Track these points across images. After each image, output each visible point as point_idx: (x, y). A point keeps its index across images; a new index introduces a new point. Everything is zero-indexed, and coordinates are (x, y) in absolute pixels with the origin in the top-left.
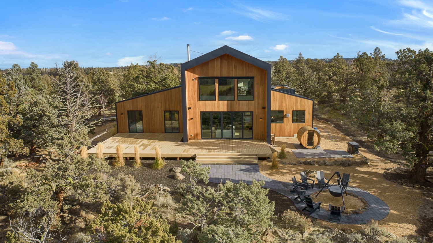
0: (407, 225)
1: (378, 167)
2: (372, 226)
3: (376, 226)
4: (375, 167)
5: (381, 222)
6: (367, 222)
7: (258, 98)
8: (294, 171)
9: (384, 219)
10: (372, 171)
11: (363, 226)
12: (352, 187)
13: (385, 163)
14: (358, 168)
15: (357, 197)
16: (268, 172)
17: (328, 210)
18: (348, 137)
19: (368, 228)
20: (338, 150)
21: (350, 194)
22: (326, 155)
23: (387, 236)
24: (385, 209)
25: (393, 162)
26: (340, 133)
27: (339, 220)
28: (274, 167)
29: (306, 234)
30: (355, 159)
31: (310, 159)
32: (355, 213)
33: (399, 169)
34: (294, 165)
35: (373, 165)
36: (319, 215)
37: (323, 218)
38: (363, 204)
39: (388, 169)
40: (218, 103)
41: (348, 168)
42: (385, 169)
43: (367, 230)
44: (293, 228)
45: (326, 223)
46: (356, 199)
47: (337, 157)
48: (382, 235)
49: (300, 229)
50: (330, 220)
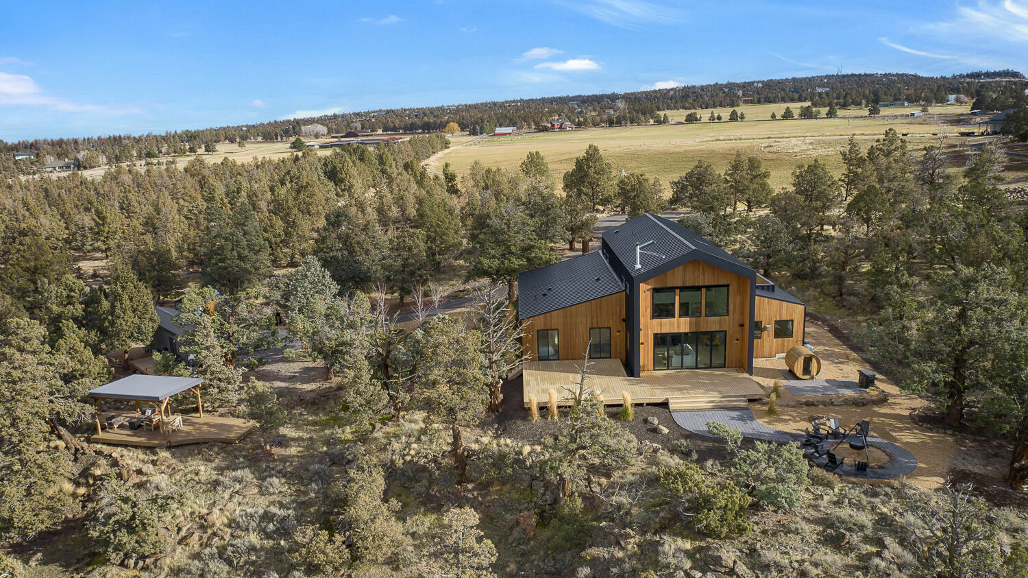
0: (935, 479)
1: (902, 406)
2: (900, 480)
3: (904, 480)
4: (898, 407)
5: (909, 475)
6: (895, 477)
7: (734, 310)
8: (796, 416)
9: (912, 472)
10: (893, 412)
11: (892, 481)
12: (873, 437)
13: (911, 399)
14: (876, 409)
15: (880, 449)
16: (766, 420)
17: (851, 466)
18: (855, 352)
19: (897, 482)
20: (845, 380)
21: (872, 446)
22: (832, 390)
23: (914, 489)
24: (912, 463)
25: (921, 397)
26: (841, 345)
27: (866, 475)
28: (771, 412)
29: (836, 490)
30: (871, 396)
31: (811, 397)
32: (881, 467)
33: (929, 408)
34: (793, 407)
35: (895, 404)
36: (843, 471)
37: (848, 474)
38: (887, 457)
39: (914, 409)
40: (678, 322)
41: (862, 408)
42: (911, 409)
43: (896, 484)
44: (821, 485)
45: (853, 479)
46: (880, 452)
47: (848, 393)
48: (910, 488)
49: (829, 485)
50: (856, 475)
